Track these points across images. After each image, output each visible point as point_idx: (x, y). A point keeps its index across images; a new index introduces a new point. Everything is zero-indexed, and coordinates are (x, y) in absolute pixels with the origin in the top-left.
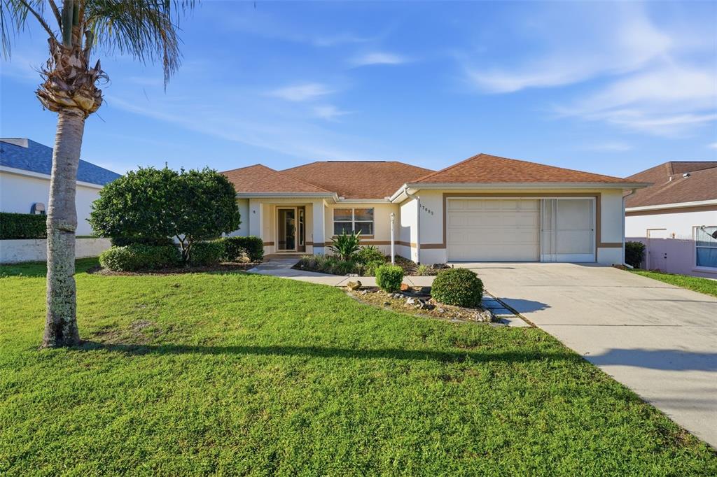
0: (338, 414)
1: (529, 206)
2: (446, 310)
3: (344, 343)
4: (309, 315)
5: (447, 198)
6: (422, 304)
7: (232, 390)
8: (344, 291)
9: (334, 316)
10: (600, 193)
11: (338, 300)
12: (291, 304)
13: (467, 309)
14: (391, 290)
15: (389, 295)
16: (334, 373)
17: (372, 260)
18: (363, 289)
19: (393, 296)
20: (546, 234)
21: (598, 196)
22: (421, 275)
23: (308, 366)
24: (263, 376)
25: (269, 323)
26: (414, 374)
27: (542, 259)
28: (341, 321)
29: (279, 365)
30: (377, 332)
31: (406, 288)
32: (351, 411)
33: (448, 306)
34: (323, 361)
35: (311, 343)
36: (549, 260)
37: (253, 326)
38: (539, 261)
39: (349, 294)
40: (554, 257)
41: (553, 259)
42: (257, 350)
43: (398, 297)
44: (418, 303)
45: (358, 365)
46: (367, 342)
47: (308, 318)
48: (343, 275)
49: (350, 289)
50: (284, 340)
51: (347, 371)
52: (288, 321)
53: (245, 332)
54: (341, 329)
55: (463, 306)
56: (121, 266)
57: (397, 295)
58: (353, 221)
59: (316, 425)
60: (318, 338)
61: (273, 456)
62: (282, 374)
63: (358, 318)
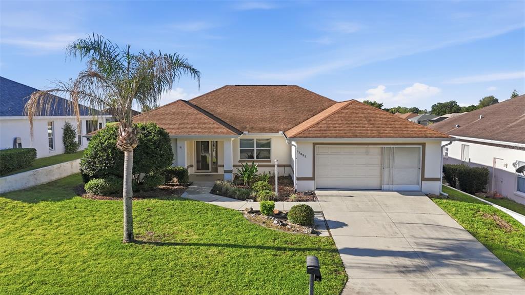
0: (235, 263)
2: (292, 227)
3: (240, 242)
4: (224, 229)
5: (316, 146)
6: (281, 224)
7: (200, 257)
8: (242, 214)
9: (236, 229)
10: (425, 143)
11: (239, 220)
12: (215, 222)
13: (303, 227)
14: (268, 215)
15: (266, 217)
16: (235, 253)
17: (263, 190)
18: (253, 213)
19: (268, 218)
20: (386, 171)
21: (424, 145)
22: (292, 201)
23: (225, 250)
24: (210, 253)
25: (207, 233)
26: (264, 253)
27: (383, 188)
28: (239, 232)
29: (214, 250)
30: (255, 238)
31: (277, 212)
32: (239, 263)
33: (294, 225)
34: (231, 249)
35: (226, 242)
36: (388, 189)
37: (200, 234)
38: (380, 190)
39: (245, 216)
40: (391, 187)
41: (391, 188)
42: (205, 245)
43: (271, 219)
44: (279, 223)
45: (244, 250)
46: (250, 242)
47: (224, 231)
48: (244, 200)
49: (246, 213)
50: (215, 240)
51: (239, 252)
52: (215, 232)
53: (197, 237)
54: (239, 236)
55: (301, 225)
56: (101, 193)
57: (271, 217)
58: (255, 149)
59: (229, 265)
60: (229, 240)
61: (217, 272)
62: (216, 253)
63: (247, 231)
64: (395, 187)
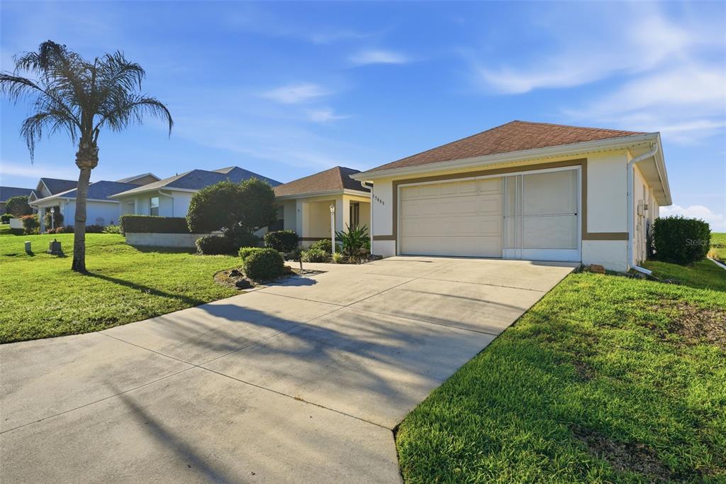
1: (491, 186)
5: (398, 186)
10: (586, 159)
20: (509, 221)
21: (583, 162)
27: (504, 256)
36: (513, 256)
38: (501, 258)
40: (518, 253)
41: (518, 256)
64: (527, 253)
